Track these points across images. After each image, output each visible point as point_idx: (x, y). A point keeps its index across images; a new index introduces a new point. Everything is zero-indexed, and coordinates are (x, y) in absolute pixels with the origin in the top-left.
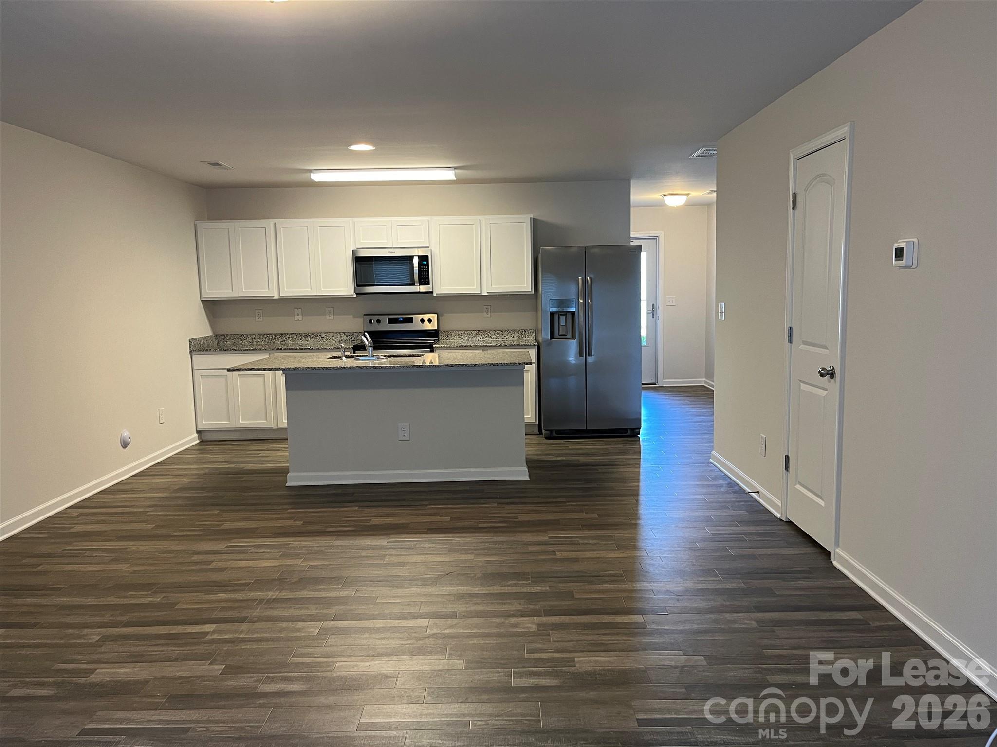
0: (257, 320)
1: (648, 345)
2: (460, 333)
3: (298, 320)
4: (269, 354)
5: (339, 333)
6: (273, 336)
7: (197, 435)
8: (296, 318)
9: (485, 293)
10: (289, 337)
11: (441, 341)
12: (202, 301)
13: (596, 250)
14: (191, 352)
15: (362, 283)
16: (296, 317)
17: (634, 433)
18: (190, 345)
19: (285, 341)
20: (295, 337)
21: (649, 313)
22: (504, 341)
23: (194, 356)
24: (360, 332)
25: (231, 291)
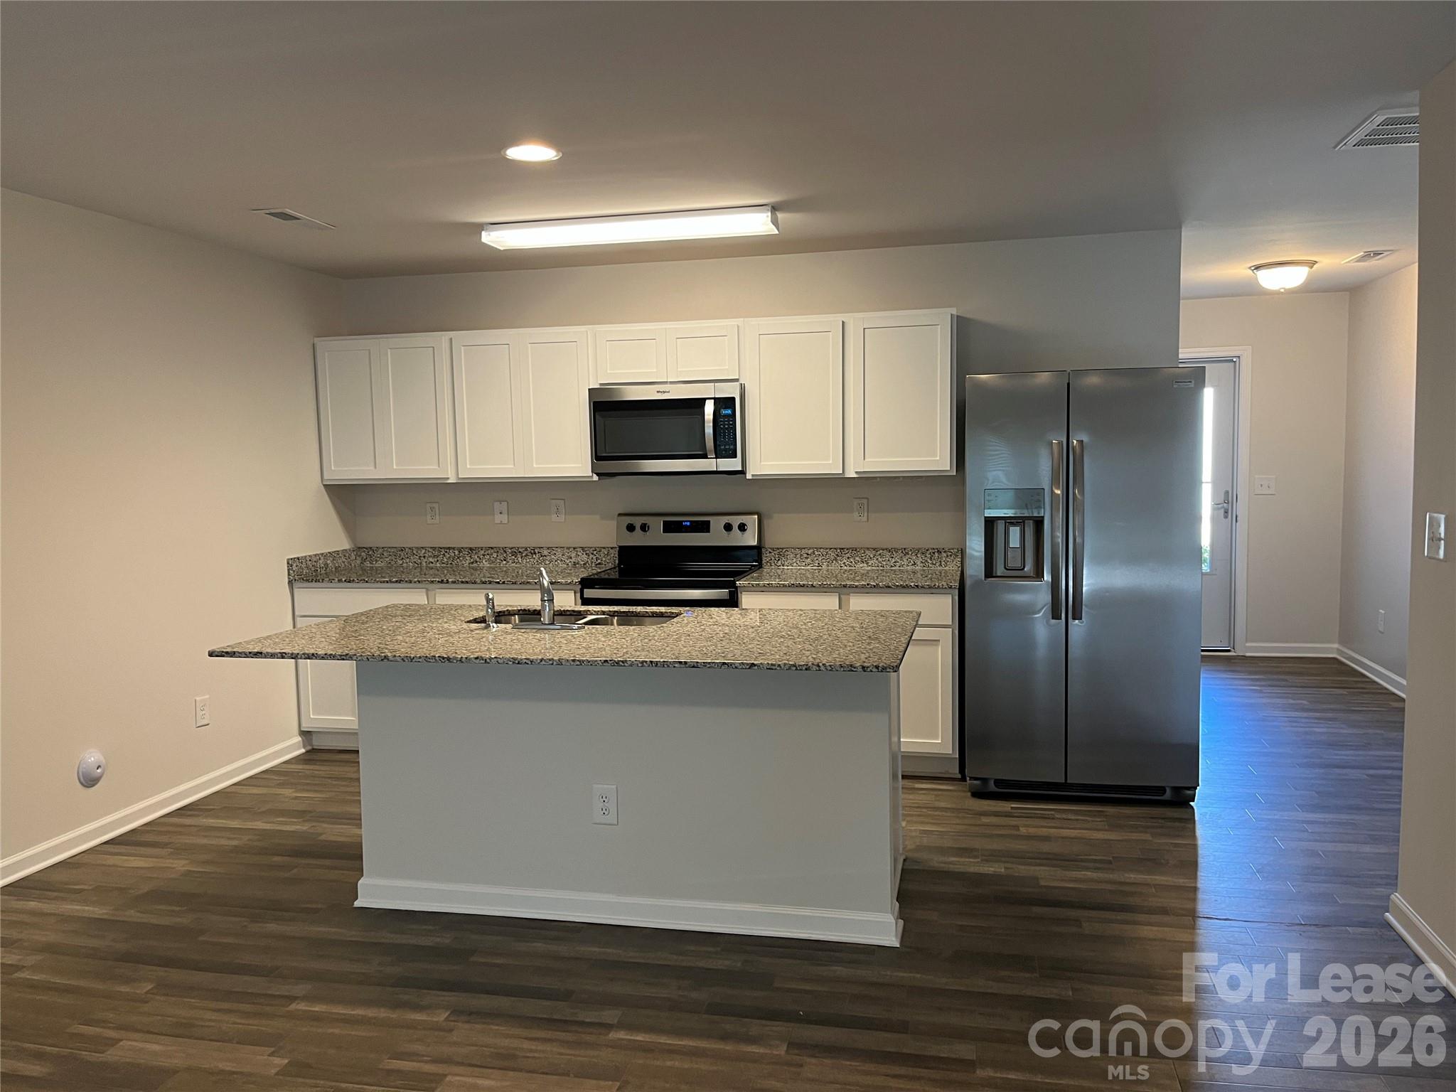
0: (429, 521)
1: (1214, 573)
2: (805, 552)
3: (501, 523)
4: (427, 590)
5: (574, 548)
6: (457, 552)
7: (300, 739)
8: (498, 518)
9: (851, 474)
10: (484, 555)
11: (766, 569)
12: (324, 485)
13: (1094, 380)
14: (290, 582)
15: (606, 453)
16: (496, 517)
17: (1182, 798)
18: (288, 570)
19: (477, 562)
20: (495, 555)
21: (1219, 509)
22: (895, 571)
23: (296, 591)
24: (612, 548)
25: (372, 468)
